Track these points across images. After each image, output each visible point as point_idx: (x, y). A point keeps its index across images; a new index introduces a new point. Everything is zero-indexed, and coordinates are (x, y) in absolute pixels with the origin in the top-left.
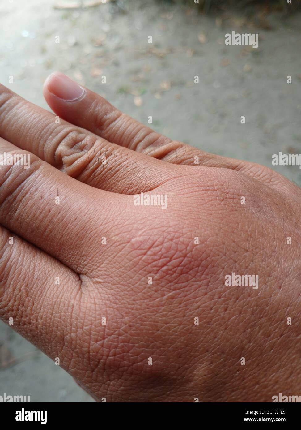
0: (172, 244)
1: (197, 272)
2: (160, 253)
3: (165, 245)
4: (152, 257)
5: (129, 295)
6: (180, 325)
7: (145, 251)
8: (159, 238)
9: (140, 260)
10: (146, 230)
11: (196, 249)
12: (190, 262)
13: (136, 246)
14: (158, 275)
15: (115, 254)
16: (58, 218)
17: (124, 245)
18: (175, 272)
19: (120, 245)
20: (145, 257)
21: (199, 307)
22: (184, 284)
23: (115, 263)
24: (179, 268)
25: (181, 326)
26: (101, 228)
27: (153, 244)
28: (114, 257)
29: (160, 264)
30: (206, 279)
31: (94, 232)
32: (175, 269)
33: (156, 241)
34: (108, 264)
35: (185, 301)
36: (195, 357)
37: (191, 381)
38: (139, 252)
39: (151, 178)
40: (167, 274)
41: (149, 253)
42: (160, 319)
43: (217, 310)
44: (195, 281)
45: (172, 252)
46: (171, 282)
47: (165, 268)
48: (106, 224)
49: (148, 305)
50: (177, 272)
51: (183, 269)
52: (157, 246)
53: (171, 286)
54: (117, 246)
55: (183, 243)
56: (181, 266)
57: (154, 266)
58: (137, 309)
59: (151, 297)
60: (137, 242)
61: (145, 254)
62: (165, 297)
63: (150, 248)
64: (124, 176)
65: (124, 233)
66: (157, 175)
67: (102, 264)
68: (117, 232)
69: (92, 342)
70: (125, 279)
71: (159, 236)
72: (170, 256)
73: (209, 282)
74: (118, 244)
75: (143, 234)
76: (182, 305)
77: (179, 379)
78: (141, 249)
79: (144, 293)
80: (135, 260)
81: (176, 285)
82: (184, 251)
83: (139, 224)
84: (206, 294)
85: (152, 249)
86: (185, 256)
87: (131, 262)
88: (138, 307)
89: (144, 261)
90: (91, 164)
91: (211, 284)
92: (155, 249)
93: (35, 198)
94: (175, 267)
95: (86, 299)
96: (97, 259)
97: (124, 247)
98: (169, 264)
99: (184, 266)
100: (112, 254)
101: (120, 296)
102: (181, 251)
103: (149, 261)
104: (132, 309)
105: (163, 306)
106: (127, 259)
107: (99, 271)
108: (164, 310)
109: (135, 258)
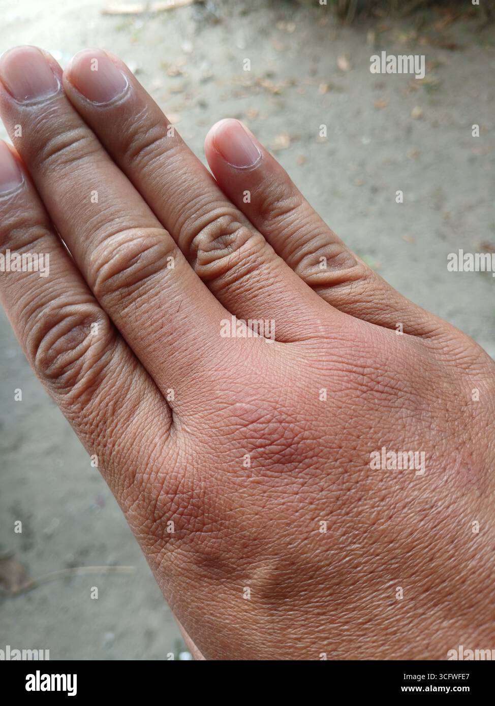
0: (279, 427)
1: (296, 468)
2: (262, 432)
3: (271, 425)
4: (251, 432)
5: (213, 461)
6: (257, 514)
7: (247, 423)
8: (268, 414)
9: (237, 429)
10: (257, 399)
11: (305, 443)
12: (292, 455)
13: (238, 412)
14: (251, 453)
15: (213, 411)
17: (226, 405)
18: (270, 458)
19: (221, 403)
20: (244, 429)
21: (283, 504)
22: (277, 474)
23: (210, 420)
24: (277, 456)
25: (257, 516)
26: (210, 373)
27: (258, 419)
28: (211, 413)
29: (257, 444)
30: (304, 478)
31: (200, 374)
32: (272, 455)
33: (263, 417)
34: (202, 418)
35: (271, 492)
36: (261, 555)
37: (250, 578)
38: (239, 420)
39: (291, 324)
40: (262, 457)
41: (250, 426)
42: (237, 499)
43: (302, 515)
44: (290, 476)
45: (275, 436)
46: (263, 466)
47: (262, 449)
48: (216, 371)
49: (229, 479)
50: (273, 458)
51: (281, 459)
52: (262, 423)
53: (261, 470)
54: (218, 403)
55: (292, 430)
56: (281, 455)
57: (251, 443)
58: (216, 479)
59: (235, 473)
60: (241, 408)
61: (245, 426)
62: (251, 479)
63: (253, 422)
64: (261, 307)
65: (232, 391)
66: (300, 323)
67: (196, 414)
68: (224, 386)
70: (215, 442)
71: (268, 412)
72: (272, 440)
73: (306, 483)
74: (220, 401)
75: (251, 403)
76: (265, 495)
77: (238, 571)
78: (244, 419)
79: (230, 466)
80: (232, 427)
81: (268, 472)
82: (290, 441)
83: (252, 388)
84: (297, 494)
85: (255, 424)
86: (289, 446)
87: (227, 428)
88: (219, 477)
89: (241, 432)
90: (229, 273)
91: (307, 486)
92: (258, 425)
94: (272, 453)
96: (192, 406)
97: (226, 408)
98: (267, 447)
99: (284, 456)
100: (210, 409)
101: (204, 457)
102: (286, 439)
103: (248, 435)
104: (212, 476)
105: (245, 488)
106: (224, 422)
107: (190, 419)
109: (233, 425)
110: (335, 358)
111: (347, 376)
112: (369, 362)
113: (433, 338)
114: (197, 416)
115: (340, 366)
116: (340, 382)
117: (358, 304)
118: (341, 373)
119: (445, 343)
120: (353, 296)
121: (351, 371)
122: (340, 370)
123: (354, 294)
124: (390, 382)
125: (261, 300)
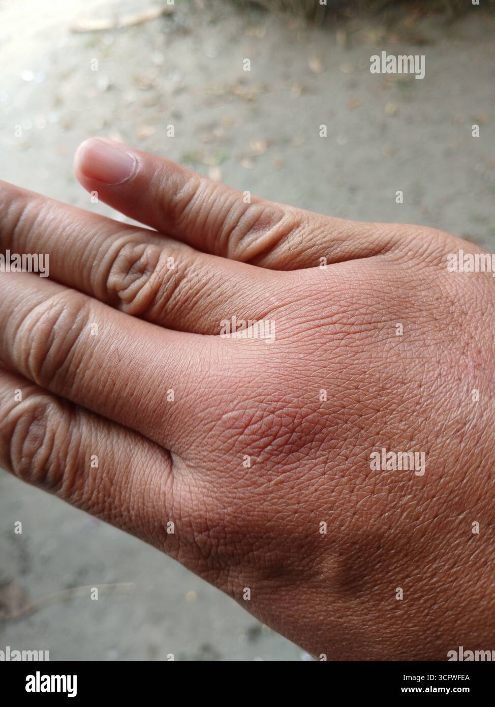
0: (274, 418)
1: (311, 449)
2: (260, 431)
3: (265, 420)
4: (251, 436)
5: (229, 483)
6: (296, 513)
7: (241, 430)
8: (256, 412)
9: (236, 440)
10: (239, 402)
11: (307, 421)
12: (300, 438)
13: (228, 424)
14: (260, 457)
15: (204, 435)
16: (126, 392)
17: (213, 423)
18: (281, 452)
19: (208, 423)
20: (242, 437)
21: (316, 490)
22: (294, 465)
23: (206, 445)
24: (287, 446)
25: (297, 515)
26: (182, 401)
27: (250, 421)
28: (204, 438)
29: (262, 445)
30: (323, 455)
31: (174, 407)
32: (281, 448)
33: (253, 416)
34: (198, 446)
35: (298, 485)
38: (234, 431)
39: (242, 310)
40: (272, 455)
41: (246, 431)
42: (269, 508)
43: (340, 492)
44: (308, 460)
45: (275, 429)
46: (278, 463)
47: (269, 448)
48: (187, 396)
49: (252, 493)
50: (284, 451)
51: (292, 447)
52: (256, 423)
53: (278, 468)
54: (205, 425)
55: (288, 415)
56: (289, 444)
57: (255, 448)
58: (239, 499)
59: (255, 484)
60: (229, 419)
61: (241, 433)
62: (273, 482)
63: (246, 426)
64: (206, 310)
65: (211, 407)
66: (250, 305)
68: (202, 406)
69: (196, 534)
70: (221, 464)
71: (256, 409)
72: (274, 433)
73: (327, 459)
74: (206, 422)
75: (236, 408)
76: (294, 490)
78: (237, 428)
79: (246, 480)
80: (230, 441)
81: (286, 467)
82: (290, 426)
83: (229, 393)
84: (324, 474)
85: (249, 427)
86: (293, 431)
87: (226, 444)
88: (241, 495)
89: (240, 442)
90: (160, 293)
91: (331, 462)
92: (253, 426)
93: (92, 368)
94: (280, 446)
95: (179, 485)
96: (184, 440)
97: (214, 426)
98: (273, 443)
99: (293, 444)
100: (201, 435)
101: (217, 483)
102: (286, 426)
103: (248, 441)
104: (235, 498)
105: (271, 493)
106: (220, 440)
107: (189, 453)
108: (273, 498)
109: (229, 439)
110: (298, 320)
111: (317, 332)
112: (335, 308)
113: (393, 248)
114: (192, 447)
115: (305, 325)
116: (313, 341)
117: (303, 254)
118: (310, 332)
119: (407, 248)
120: (294, 249)
121: (319, 326)
122: (308, 329)
123: (294, 247)
124: (364, 319)
125: (202, 303)
